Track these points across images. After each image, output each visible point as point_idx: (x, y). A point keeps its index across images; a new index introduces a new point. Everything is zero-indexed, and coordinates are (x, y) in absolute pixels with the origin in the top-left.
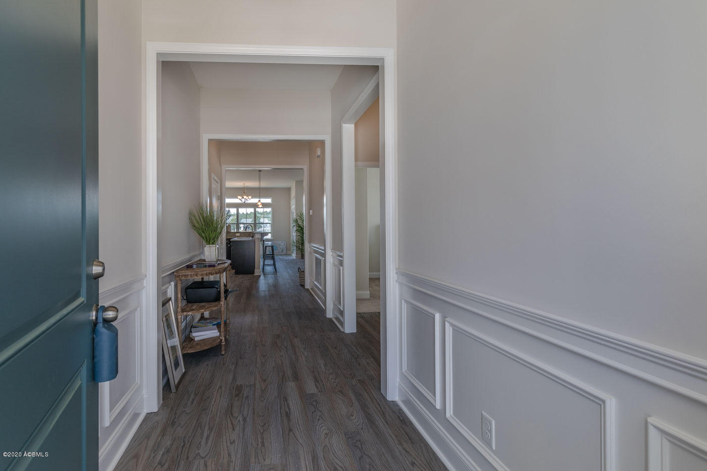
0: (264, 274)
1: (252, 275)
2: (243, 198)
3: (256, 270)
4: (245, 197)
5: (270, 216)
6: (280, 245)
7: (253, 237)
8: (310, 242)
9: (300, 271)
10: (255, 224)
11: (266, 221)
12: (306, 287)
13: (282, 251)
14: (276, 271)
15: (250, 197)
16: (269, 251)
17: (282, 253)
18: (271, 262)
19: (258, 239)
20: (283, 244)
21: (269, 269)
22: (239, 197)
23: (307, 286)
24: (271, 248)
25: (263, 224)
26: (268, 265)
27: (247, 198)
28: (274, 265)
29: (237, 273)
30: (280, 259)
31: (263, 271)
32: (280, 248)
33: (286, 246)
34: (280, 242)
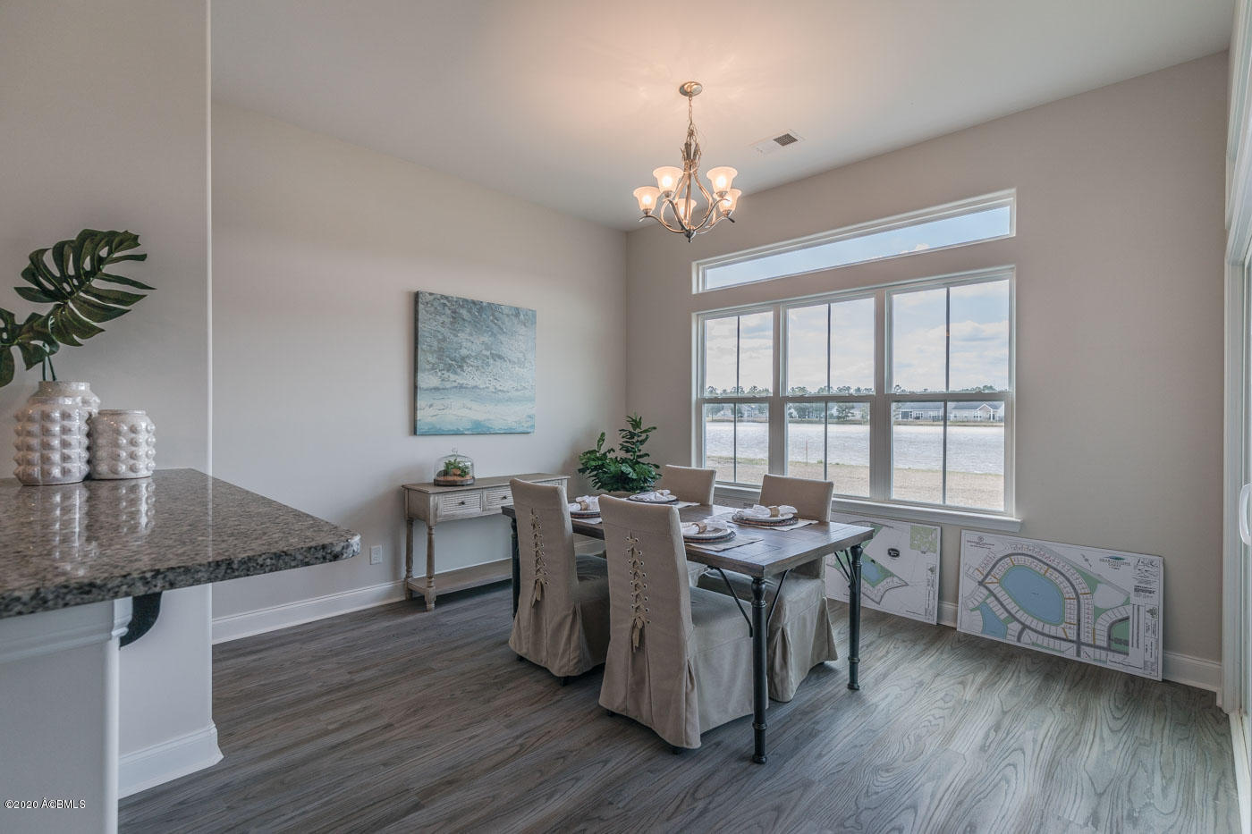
6: (1093, 582)
20: (1126, 577)
32: (1098, 612)
33: (1156, 601)
34: (1095, 561)
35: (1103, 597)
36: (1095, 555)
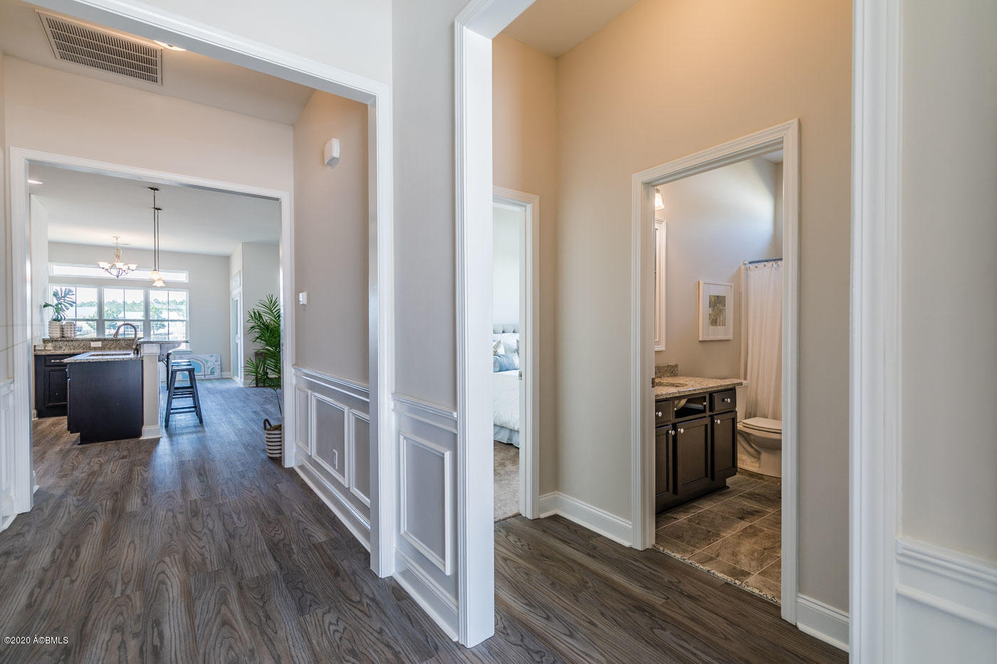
0: (171, 434)
1: (132, 442)
2: (113, 266)
3: (145, 429)
4: (119, 265)
5: (183, 307)
6: (207, 362)
7: (137, 351)
8: (297, 364)
9: (268, 427)
10: (147, 323)
11: (173, 316)
12: (287, 465)
13: (212, 373)
14: (201, 421)
15: (133, 266)
16: (181, 380)
17: (212, 377)
18: (188, 402)
19: (151, 356)
20: (213, 359)
21: (183, 420)
22: (103, 264)
23: (290, 462)
24: (187, 373)
25: (168, 321)
26: (181, 410)
27: (125, 268)
28: (196, 408)
29: (85, 440)
30: (208, 389)
31: (167, 426)
32: (209, 367)
33: (219, 363)
34: (207, 357)
35: (209, 364)
36: (207, 356)
